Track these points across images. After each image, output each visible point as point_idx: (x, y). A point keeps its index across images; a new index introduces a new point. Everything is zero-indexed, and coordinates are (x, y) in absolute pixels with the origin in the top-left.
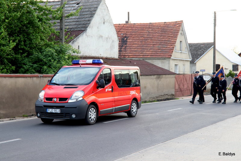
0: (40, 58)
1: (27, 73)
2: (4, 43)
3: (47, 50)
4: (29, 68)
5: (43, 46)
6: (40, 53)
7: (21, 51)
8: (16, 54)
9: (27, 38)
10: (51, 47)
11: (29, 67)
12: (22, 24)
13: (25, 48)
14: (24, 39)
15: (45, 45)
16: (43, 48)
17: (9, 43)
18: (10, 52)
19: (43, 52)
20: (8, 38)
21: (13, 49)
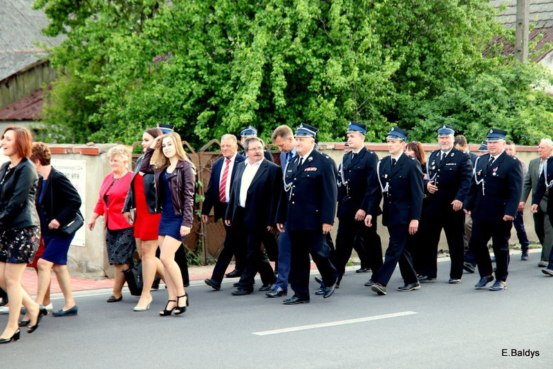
0: (462, 101)
1: (429, 142)
2: (369, 63)
3: (480, 81)
4: (434, 126)
5: (470, 69)
6: (462, 89)
7: (413, 84)
8: (399, 91)
9: (428, 48)
10: (490, 72)
11: (434, 123)
12: (415, 14)
13: (422, 74)
14: (422, 53)
15: (474, 66)
16: (472, 73)
17: (383, 63)
18: (384, 87)
19: (470, 84)
20: (381, 50)
21: (392, 79)
